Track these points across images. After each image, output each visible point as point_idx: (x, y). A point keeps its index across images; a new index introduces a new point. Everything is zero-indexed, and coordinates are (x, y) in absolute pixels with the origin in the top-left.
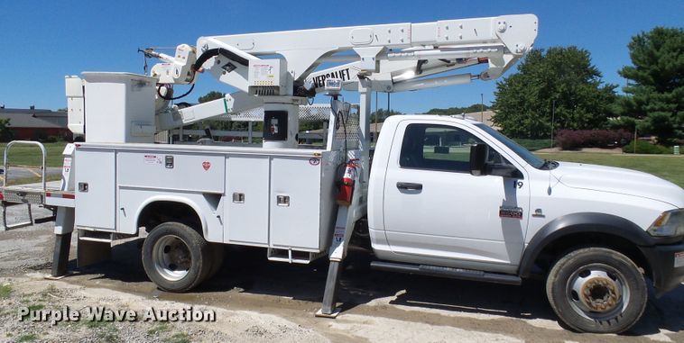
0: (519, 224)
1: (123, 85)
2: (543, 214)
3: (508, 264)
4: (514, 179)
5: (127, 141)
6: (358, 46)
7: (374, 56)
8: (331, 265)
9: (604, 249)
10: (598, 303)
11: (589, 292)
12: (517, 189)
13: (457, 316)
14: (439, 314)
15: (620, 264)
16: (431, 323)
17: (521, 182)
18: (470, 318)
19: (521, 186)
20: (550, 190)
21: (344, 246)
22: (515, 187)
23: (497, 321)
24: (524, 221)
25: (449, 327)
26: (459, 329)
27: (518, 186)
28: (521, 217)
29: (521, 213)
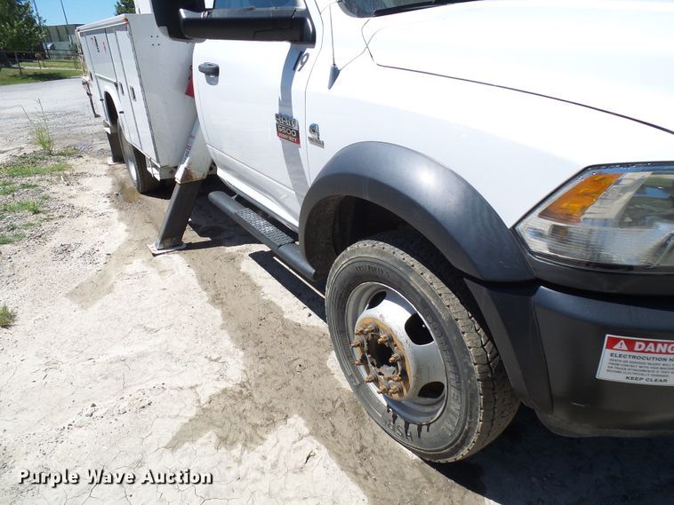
0: (298, 155)
2: (321, 138)
4: (301, 46)
8: (176, 186)
9: (400, 255)
10: (380, 374)
11: (366, 344)
12: (297, 72)
13: (274, 300)
14: (260, 288)
15: (424, 305)
16: (217, 300)
17: (308, 55)
18: (280, 308)
19: (303, 64)
20: (335, 73)
21: (189, 164)
22: (294, 69)
23: (301, 329)
24: (302, 151)
25: (218, 312)
26: (219, 321)
27: (299, 66)
28: (298, 142)
29: (298, 132)
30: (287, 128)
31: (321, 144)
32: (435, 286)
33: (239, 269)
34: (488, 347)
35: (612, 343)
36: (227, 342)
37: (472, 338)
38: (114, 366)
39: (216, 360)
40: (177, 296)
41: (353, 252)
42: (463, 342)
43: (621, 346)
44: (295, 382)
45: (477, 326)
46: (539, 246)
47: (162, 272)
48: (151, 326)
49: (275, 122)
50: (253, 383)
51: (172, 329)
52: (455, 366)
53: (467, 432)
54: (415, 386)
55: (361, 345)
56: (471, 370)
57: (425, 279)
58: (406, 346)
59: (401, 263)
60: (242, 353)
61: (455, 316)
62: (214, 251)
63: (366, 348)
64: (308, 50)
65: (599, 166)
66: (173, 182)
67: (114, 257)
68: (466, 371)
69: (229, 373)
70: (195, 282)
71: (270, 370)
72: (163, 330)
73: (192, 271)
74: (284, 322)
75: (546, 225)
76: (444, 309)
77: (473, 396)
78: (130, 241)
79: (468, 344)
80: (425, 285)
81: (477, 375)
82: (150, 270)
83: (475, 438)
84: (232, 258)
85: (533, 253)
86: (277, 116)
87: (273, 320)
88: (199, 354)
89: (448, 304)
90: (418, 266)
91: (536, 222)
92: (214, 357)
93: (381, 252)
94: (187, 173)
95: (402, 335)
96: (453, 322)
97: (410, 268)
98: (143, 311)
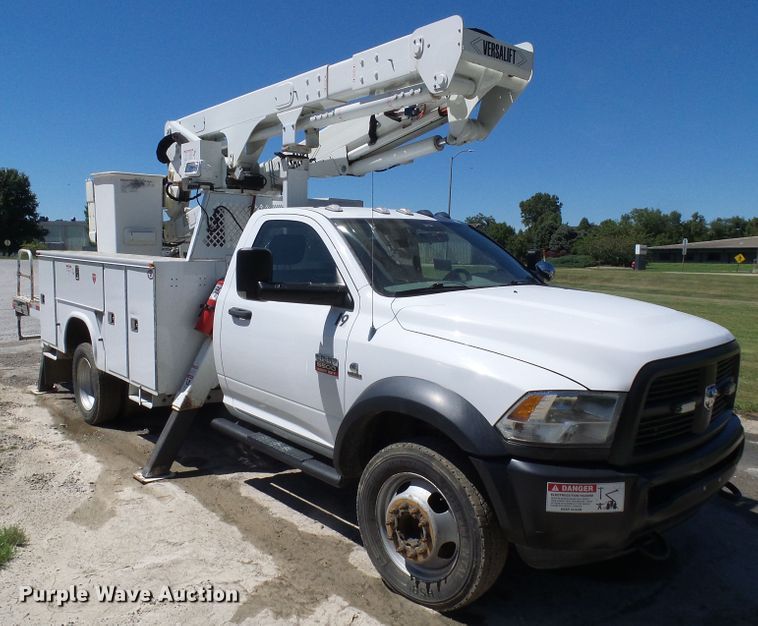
0: (336, 384)
1: (112, 186)
2: (359, 373)
3: (330, 448)
4: (341, 309)
5: (119, 251)
6: (281, 109)
7: (294, 123)
8: (173, 413)
9: (424, 449)
10: (408, 545)
11: (396, 522)
12: (338, 327)
13: (284, 517)
14: (267, 509)
15: (443, 482)
16: (227, 518)
17: (347, 316)
18: (292, 524)
19: (344, 322)
20: (373, 331)
21: (190, 392)
22: (337, 323)
23: (317, 538)
24: (340, 382)
25: (235, 528)
26: (238, 535)
27: (341, 322)
28: (337, 375)
29: (337, 368)
30: (326, 365)
31: (360, 377)
32: (450, 467)
33: (239, 494)
34: (485, 505)
35: (551, 487)
36: (253, 551)
37: (475, 499)
38: (153, 571)
39: (249, 563)
40: (186, 517)
41: (386, 452)
42: (469, 502)
43: (555, 488)
44: (325, 574)
45: (477, 492)
46: (509, 435)
47: (160, 498)
48: (174, 541)
49: (314, 359)
50: (290, 577)
51: (195, 542)
52: (465, 521)
53: (475, 570)
54: (437, 546)
55: (392, 524)
56: (475, 521)
57: (442, 464)
58: (429, 514)
59: (425, 454)
60: (271, 557)
61: (463, 485)
62: (206, 479)
63: (396, 525)
64: (347, 313)
65: (531, 392)
66: (169, 409)
67: (98, 486)
68: (472, 522)
69: (265, 571)
70: (199, 506)
71: (301, 568)
72: (187, 543)
73: (190, 496)
74: (300, 534)
75: (511, 423)
76: (456, 482)
77: (477, 541)
78: (107, 471)
79: (472, 503)
80: (443, 467)
81: (480, 524)
82: (146, 497)
83: (480, 573)
84: (228, 485)
85: (507, 440)
86: (317, 355)
87: (289, 533)
88: (232, 559)
89: (458, 478)
90: (437, 456)
91: (507, 421)
92: (247, 561)
93: (411, 449)
94: (187, 401)
95: (426, 507)
96: (462, 489)
97: (432, 458)
98: (157, 529)
